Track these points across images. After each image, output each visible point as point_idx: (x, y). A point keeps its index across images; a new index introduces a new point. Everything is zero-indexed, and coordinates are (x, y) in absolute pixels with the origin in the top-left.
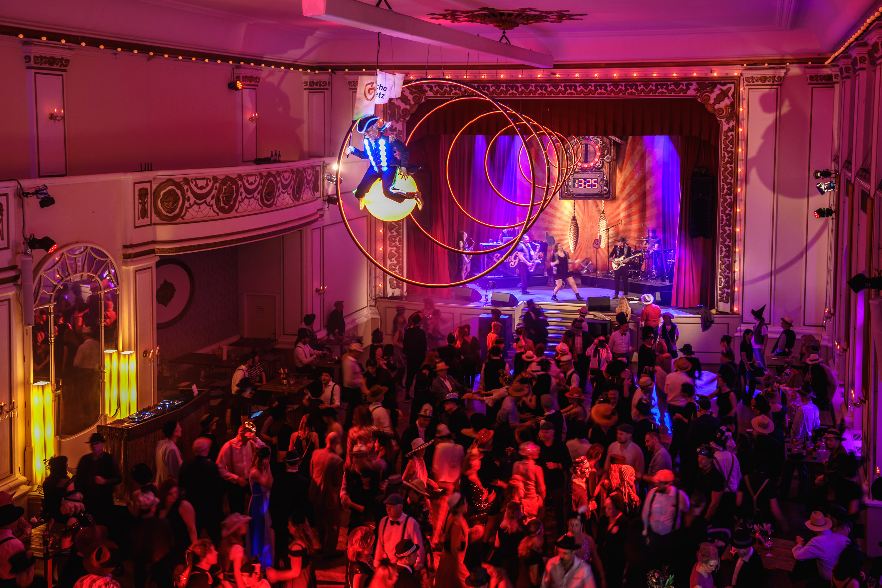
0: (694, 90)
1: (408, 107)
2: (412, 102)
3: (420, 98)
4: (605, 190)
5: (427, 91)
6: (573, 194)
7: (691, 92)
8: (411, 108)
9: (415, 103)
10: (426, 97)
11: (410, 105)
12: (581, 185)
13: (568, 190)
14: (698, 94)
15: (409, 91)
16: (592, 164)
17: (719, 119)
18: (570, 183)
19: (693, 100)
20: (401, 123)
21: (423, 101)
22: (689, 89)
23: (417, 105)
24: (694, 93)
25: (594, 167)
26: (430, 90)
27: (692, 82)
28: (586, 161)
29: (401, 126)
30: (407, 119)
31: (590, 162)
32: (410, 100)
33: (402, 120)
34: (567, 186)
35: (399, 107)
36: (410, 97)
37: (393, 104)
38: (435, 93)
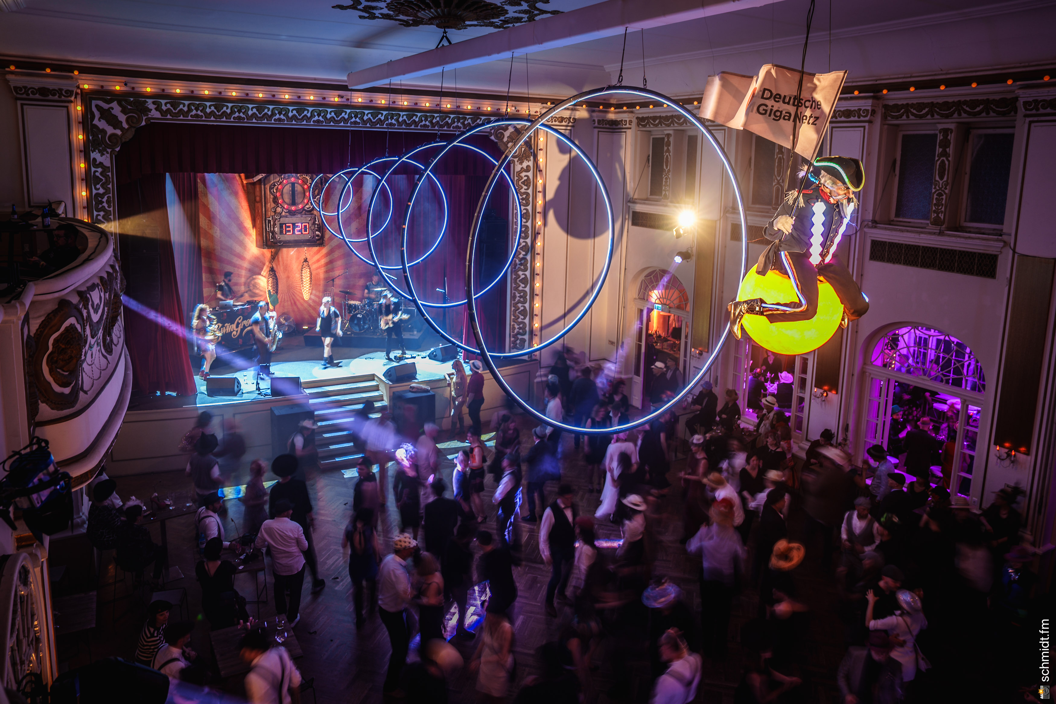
1: (119, 132)
2: (125, 126)
3: (140, 120)
4: (318, 236)
5: (150, 110)
6: (280, 242)
8: (123, 134)
9: (130, 126)
10: (148, 119)
11: (122, 129)
12: (289, 231)
13: (274, 237)
14: (493, 131)
15: (120, 109)
16: (300, 206)
17: (511, 159)
18: (276, 229)
20: (109, 155)
21: (143, 123)
23: (133, 130)
25: (303, 208)
26: (156, 109)
28: (294, 203)
29: (109, 160)
30: (118, 149)
31: (299, 204)
32: (121, 122)
33: (109, 150)
34: (273, 232)
35: (104, 132)
36: (122, 118)
37: (96, 126)
38: (164, 113)
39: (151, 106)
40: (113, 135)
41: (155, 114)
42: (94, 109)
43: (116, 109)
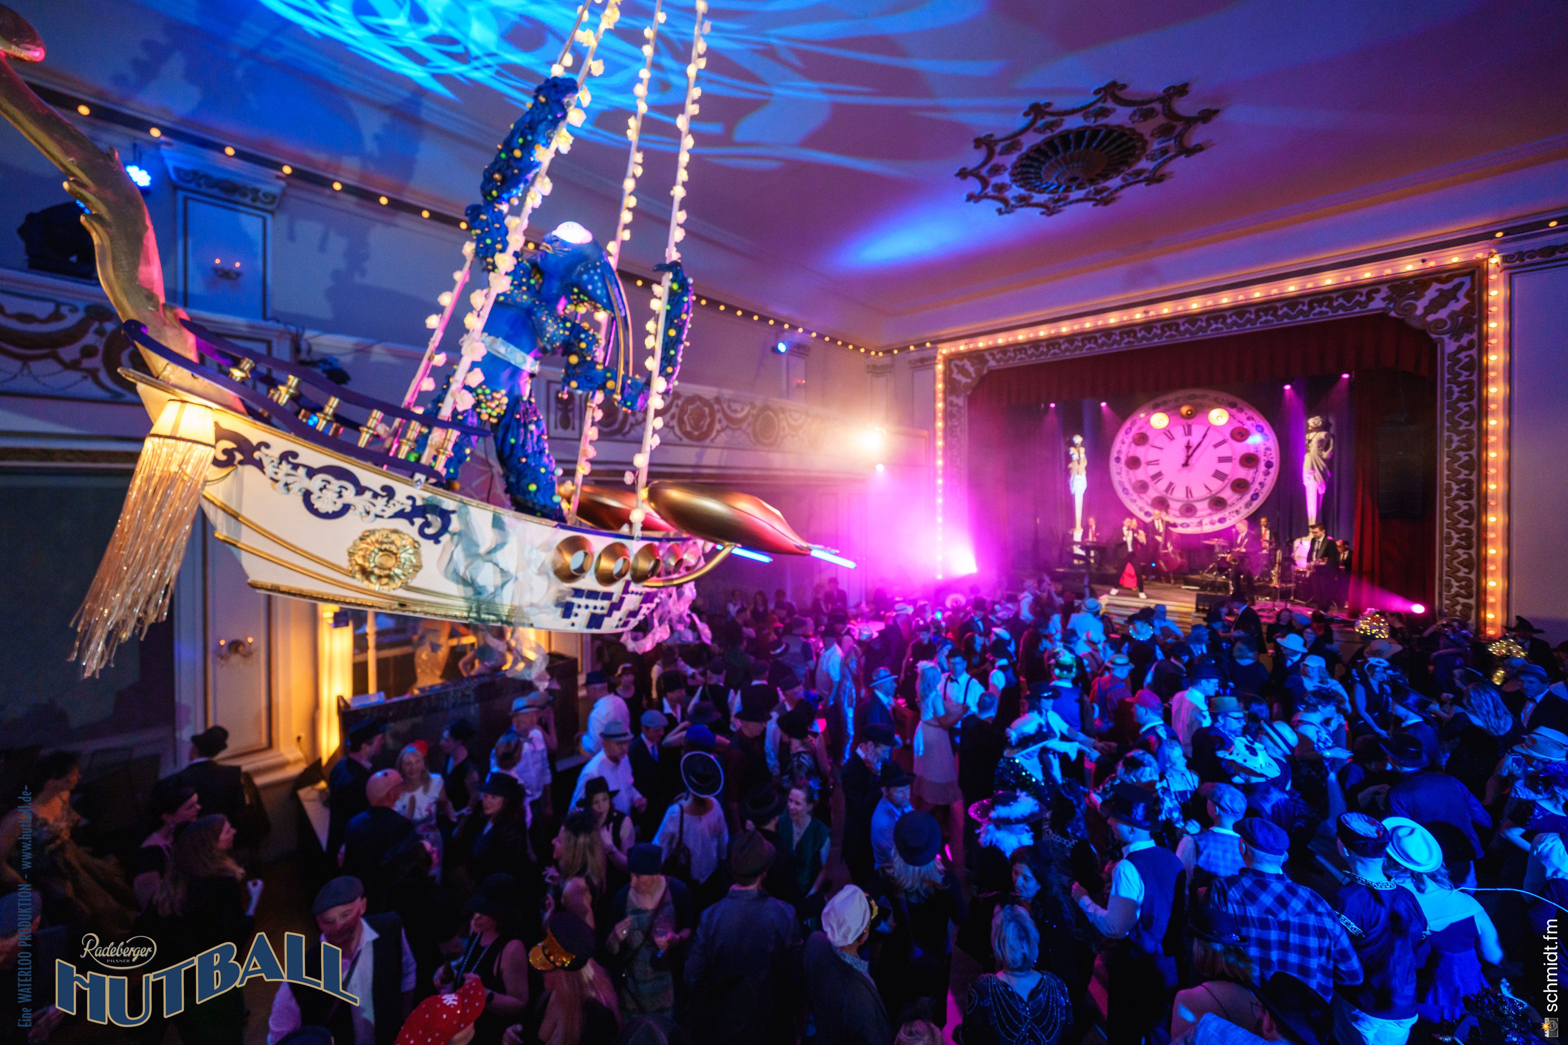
0: (1384, 299)
1: (969, 380)
2: (973, 375)
3: (983, 370)
5: (988, 361)
7: (1377, 304)
8: (972, 381)
9: (976, 375)
10: (988, 368)
11: (971, 377)
14: (1391, 306)
17: (1434, 336)
19: (1381, 317)
20: (960, 398)
21: (986, 371)
22: (1372, 299)
23: (979, 377)
24: (1382, 305)
26: (992, 359)
27: (1379, 287)
29: (959, 401)
30: (968, 392)
32: (971, 373)
33: (962, 394)
35: (959, 382)
36: (971, 370)
37: (954, 379)
38: (998, 361)
39: (989, 358)
40: (966, 384)
41: (992, 363)
42: (953, 367)
43: (967, 364)
